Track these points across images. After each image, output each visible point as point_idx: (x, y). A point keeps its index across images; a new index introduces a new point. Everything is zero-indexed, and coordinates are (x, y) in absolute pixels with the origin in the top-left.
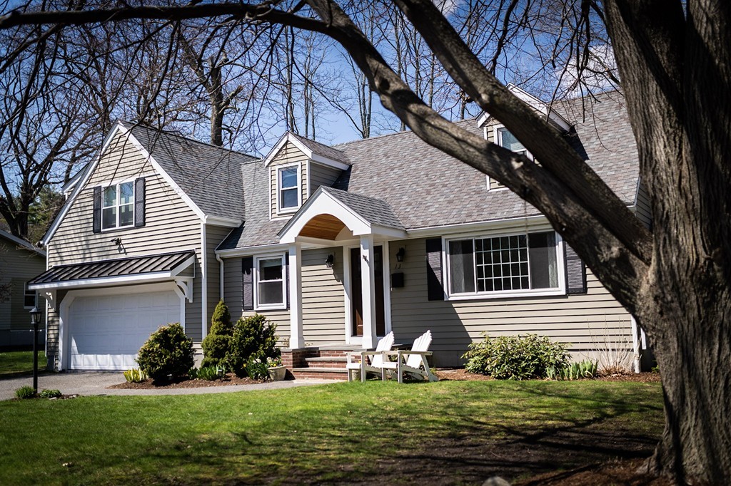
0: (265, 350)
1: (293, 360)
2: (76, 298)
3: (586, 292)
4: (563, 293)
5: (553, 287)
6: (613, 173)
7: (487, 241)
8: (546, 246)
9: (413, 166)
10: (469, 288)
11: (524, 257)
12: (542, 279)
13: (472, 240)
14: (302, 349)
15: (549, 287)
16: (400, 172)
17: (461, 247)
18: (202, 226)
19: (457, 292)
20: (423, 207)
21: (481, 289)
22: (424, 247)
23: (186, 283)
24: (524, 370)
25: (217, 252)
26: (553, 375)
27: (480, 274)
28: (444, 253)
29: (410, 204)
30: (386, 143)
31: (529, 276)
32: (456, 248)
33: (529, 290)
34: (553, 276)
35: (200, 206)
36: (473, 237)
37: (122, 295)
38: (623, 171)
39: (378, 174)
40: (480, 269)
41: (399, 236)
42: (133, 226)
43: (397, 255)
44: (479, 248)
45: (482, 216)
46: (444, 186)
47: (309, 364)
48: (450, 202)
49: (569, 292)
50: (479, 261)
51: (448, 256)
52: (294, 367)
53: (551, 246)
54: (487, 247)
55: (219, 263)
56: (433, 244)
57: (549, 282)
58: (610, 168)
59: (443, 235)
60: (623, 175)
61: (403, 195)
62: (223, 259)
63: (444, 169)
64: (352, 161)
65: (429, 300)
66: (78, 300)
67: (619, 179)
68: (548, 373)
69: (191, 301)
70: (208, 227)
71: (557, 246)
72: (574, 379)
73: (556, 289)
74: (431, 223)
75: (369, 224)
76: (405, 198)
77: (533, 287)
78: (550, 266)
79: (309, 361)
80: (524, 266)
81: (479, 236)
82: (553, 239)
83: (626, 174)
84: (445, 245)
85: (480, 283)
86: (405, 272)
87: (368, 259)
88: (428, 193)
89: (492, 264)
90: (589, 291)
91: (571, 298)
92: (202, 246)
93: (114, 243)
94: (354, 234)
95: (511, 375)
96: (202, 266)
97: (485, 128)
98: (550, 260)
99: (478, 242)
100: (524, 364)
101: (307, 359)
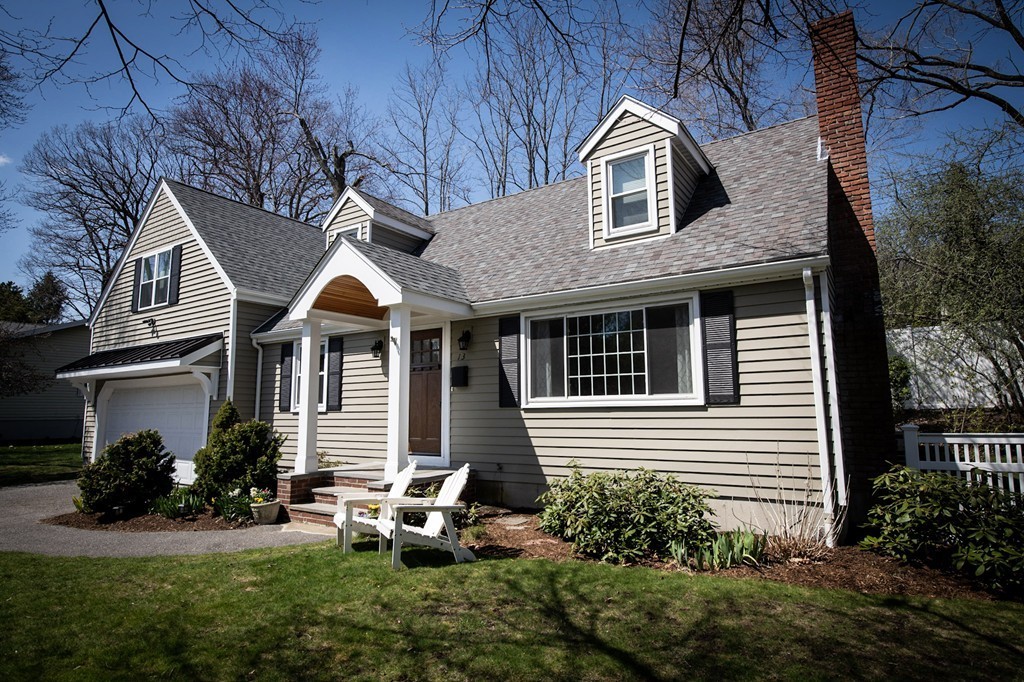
0: (252, 475)
1: (292, 492)
2: (115, 390)
3: (739, 402)
4: (701, 402)
5: (684, 392)
6: (782, 214)
7: (584, 320)
8: (674, 326)
9: (503, 229)
10: (557, 391)
11: (639, 345)
12: (667, 379)
13: (562, 319)
14: (311, 474)
15: (677, 392)
16: (486, 237)
17: (547, 329)
18: (231, 303)
19: (540, 396)
20: (501, 274)
21: (573, 392)
22: (497, 329)
23: (208, 375)
24: (630, 544)
25: (253, 336)
26: (683, 556)
27: (573, 371)
28: (522, 337)
29: (485, 272)
30: (479, 210)
31: (646, 374)
32: (540, 329)
33: (646, 396)
34: (684, 375)
35: (232, 277)
36: (565, 314)
37: (145, 388)
38: (797, 211)
39: (460, 242)
40: (572, 362)
41: (461, 313)
42: (166, 303)
43: (460, 340)
44: (572, 330)
45: (577, 282)
46: (534, 248)
47: (317, 498)
48: (538, 267)
49: (711, 401)
50: (572, 350)
51: (529, 341)
52: (292, 503)
53: (681, 325)
54: (584, 330)
55: (257, 351)
56: (508, 324)
57: (677, 384)
58: (776, 209)
59: (524, 311)
60: (798, 216)
61: (480, 262)
62: (263, 345)
63: (538, 229)
64: (436, 230)
65: (501, 406)
66: (116, 392)
67: (793, 221)
68: (672, 550)
69: (215, 398)
70: (240, 304)
71: (691, 326)
72: (723, 565)
73: (689, 395)
74: (505, 295)
75: (399, 288)
76: (483, 265)
77: (652, 392)
78: (679, 357)
79: (317, 494)
80: (639, 359)
81: (573, 313)
82: (684, 317)
83: (804, 214)
84: (524, 326)
85: (573, 383)
86: (471, 365)
87: (398, 342)
88: (512, 257)
89: (591, 355)
90: (744, 401)
91: (712, 412)
92: (230, 328)
93: (146, 325)
94: (380, 305)
95: (607, 552)
96: (229, 353)
97: (589, 162)
98: (679, 348)
99: (572, 321)
100: (629, 532)
101: (314, 490)
